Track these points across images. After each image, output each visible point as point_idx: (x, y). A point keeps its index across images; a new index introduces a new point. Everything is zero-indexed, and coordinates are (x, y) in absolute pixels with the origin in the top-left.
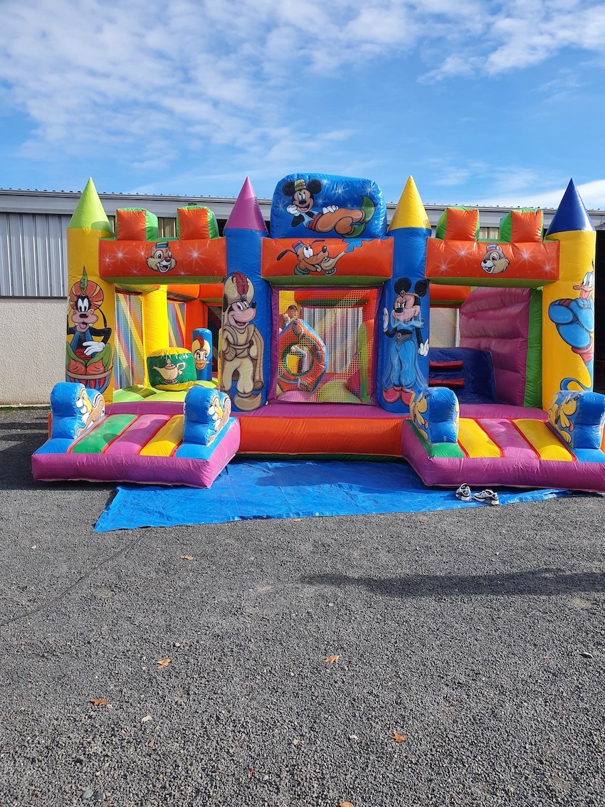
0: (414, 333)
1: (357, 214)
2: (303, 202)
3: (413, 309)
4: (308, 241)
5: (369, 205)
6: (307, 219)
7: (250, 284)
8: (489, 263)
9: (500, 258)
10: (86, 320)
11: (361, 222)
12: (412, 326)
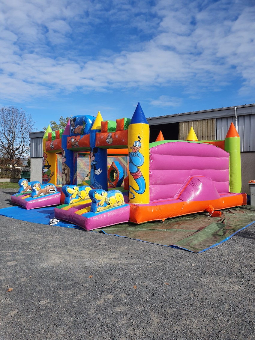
0: (93, 166)
1: (82, 127)
2: (73, 125)
3: (92, 158)
4: (74, 137)
5: (84, 124)
6: (73, 130)
7: (64, 151)
8: (108, 140)
9: (111, 138)
10: (44, 163)
11: (83, 129)
12: (93, 164)
